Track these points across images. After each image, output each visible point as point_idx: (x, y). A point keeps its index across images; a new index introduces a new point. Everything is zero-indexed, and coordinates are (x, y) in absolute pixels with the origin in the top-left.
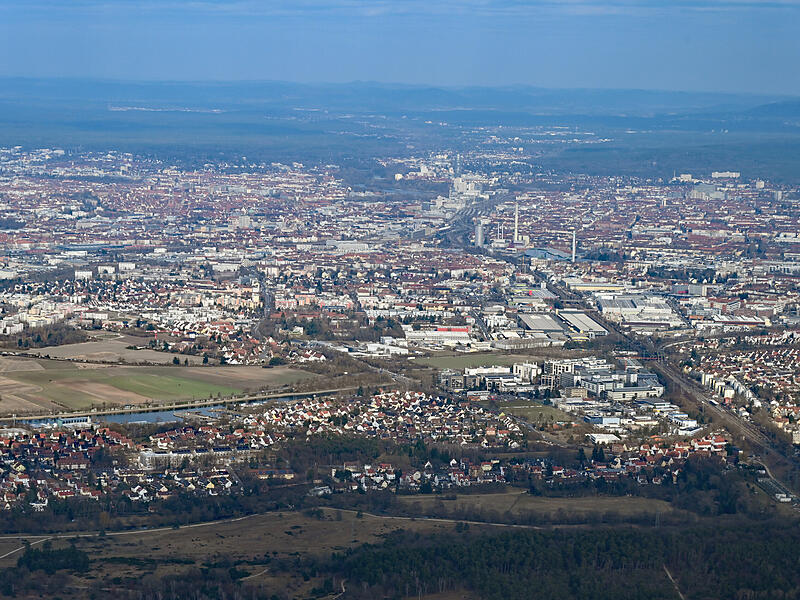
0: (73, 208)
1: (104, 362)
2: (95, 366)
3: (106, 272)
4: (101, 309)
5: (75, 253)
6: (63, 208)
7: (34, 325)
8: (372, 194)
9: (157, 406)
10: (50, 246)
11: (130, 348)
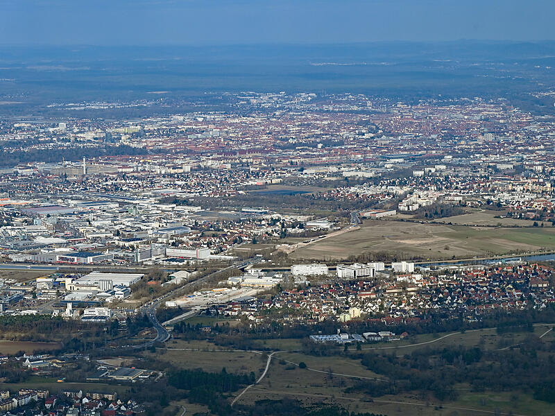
0: (364, 131)
1: (488, 226)
2: (487, 228)
3: (430, 171)
4: (452, 194)
5: (397, 160)
6: (357, 131)
7: (424, 204)
8: (550, 117)
9: (549, 251)
10: (373, 156)
11: (496, 217)
